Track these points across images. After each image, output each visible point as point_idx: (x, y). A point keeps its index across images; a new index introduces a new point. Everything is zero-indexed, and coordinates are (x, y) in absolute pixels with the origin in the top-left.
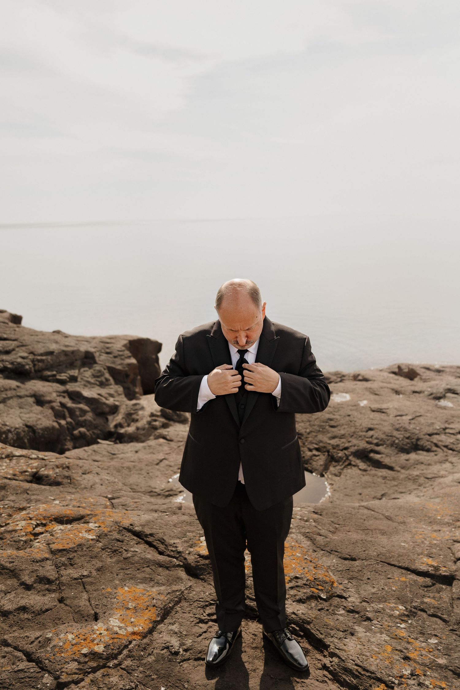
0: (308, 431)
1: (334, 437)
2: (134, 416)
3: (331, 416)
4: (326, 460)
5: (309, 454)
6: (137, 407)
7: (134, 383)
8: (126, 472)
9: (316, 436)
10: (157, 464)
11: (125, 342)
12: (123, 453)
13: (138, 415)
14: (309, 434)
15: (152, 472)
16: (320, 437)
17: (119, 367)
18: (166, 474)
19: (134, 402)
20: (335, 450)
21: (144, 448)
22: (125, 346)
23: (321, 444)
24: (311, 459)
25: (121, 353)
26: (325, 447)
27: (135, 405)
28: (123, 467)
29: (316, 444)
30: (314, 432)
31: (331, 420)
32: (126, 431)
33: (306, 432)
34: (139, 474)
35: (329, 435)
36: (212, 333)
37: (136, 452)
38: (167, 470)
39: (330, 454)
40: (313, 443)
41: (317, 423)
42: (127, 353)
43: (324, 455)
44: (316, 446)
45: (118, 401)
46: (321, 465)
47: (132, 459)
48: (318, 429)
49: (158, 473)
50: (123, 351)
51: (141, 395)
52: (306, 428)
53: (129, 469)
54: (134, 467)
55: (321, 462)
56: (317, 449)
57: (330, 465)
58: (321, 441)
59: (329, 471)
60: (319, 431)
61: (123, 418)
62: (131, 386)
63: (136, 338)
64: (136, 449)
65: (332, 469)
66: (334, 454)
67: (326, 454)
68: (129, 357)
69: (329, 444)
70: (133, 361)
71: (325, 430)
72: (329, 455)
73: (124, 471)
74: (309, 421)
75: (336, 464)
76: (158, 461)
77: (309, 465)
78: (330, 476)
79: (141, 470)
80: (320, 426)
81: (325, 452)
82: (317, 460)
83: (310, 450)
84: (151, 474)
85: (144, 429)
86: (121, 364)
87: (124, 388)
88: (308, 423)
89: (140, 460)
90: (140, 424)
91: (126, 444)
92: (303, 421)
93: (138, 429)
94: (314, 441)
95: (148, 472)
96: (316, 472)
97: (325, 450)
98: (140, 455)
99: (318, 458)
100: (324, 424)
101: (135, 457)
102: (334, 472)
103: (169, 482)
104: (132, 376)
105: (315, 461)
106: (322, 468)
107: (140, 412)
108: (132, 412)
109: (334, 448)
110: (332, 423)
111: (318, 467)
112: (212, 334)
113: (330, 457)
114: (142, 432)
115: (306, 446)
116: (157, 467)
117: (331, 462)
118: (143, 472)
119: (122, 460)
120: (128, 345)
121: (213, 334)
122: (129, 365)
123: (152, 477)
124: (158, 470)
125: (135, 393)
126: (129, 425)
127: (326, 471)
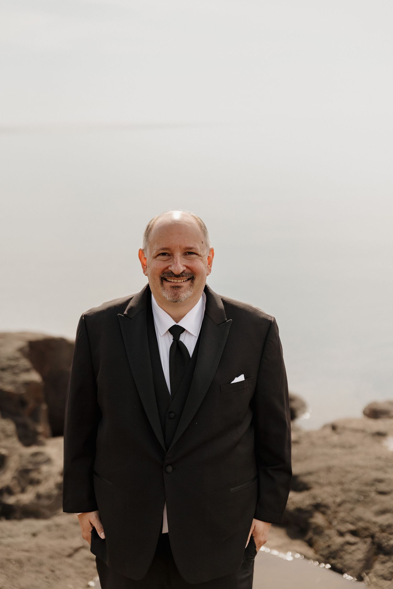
0: (338, 500)
1: (383, 512)
2: (34, 475)
3: (380, 475)
4: (368, 552)
5: (339, 540)
6: (40, 458)
7: (34, 416)
8: (13, 567)
9: (352, 510)
10: (70, 556)
11: (21, 344)
12: (10, 536)
13: (40, 473)
14: (340, 505)
15: (60, 570)
16: (360, 511)
17: (9, 388)
18: (84, 573)
19: (34, 449)
20: (384, 534)
21: (49, 528)
22: (21, 350)
23: (361, 524)
24: (342, 550)
25: (13, 363)
26: (366, 529)
27: (35, 454)
28: (9, 560)
29: (352, 523)
30: (349, 502)
31: (380, 481)
32: (18, 501)
33: (334, 502)
34: (37, 572)
35: (376, 508)
36: (127, 309)
37: (34, 535)
38: (87, 566)
39: (376, 540)
40: (347, 522)
41: (355, 486)
42: (25, 363)
43: (365, 542)
44: (352, 527)
45: (5, 448)
46: (359, 561)
47: (26, 547)
48: (356, 496)
49: (71, 571)
50: (17, 359)
51: (47, 437)
52: (336, 496)
53: (20, 563)
54: (29, 559)
55: (360, 555)
56: (354, 533)
57: (375, 561)
58: (360, 519)
59: (373, 570)
60: (358, 501)
61: (14, 478)
62: (29, 421)
63: (40, 337)
64: (34, 530)
65: (378, 567)
66: (384, 541)
67: (369, 540)
68: (27, 370)
69: (375, 523)
70: (35, 377)
71: (368, 500)
72: (373, 543)
73: (11, 566)
74: (341, 483)
75: (386, 558)
76: (70, 551)
77: (340, 560)
78: (374, 580)
79: (41, 564)
80: (360, 492)
81: (366, 537)
82: (354, 551)
83: (341, 534)
84: (58, 572)
85: (49, 497)
86: (13, 383)
87: (18, 425)
88: (338, 488)
89: (40, 549)
90: (42, 489)
91: (15, 522)
92: (330, 484)
93: (39, 496)
94: (349, 519)
95: (52, 568)
96: (351, 571)
97: (367, 533)
98: (42, 540)
99: (353, 548)
100: (367, 488)
101: (32, 543)
102: (381, 573)
103: (89, 586)
104: (31, 404)
105: (350, 553)
106: (360, 565)
107: (45, 468)
108: (30, 467)
109: (383, 531)
110: (382, 487)
111: (353, 564)
112: (125, 313)
113: (375, 547)
114: (45, 502)
115: (334, 527)
116: (70, 561)
117: (376, 554)
118: (44, 569)
119: (9, 549)
120: (27, 350)
121: (128, 311)
122: (28, 384)
123: (58, 578)
124: (71, 566)
125: (36, 434)
126: (23, 491)
127: (367, 571)
